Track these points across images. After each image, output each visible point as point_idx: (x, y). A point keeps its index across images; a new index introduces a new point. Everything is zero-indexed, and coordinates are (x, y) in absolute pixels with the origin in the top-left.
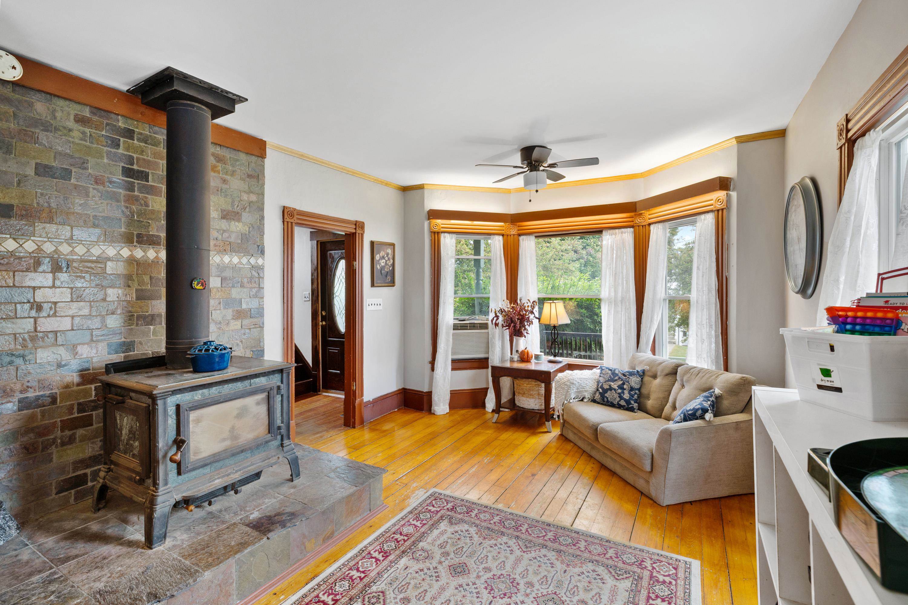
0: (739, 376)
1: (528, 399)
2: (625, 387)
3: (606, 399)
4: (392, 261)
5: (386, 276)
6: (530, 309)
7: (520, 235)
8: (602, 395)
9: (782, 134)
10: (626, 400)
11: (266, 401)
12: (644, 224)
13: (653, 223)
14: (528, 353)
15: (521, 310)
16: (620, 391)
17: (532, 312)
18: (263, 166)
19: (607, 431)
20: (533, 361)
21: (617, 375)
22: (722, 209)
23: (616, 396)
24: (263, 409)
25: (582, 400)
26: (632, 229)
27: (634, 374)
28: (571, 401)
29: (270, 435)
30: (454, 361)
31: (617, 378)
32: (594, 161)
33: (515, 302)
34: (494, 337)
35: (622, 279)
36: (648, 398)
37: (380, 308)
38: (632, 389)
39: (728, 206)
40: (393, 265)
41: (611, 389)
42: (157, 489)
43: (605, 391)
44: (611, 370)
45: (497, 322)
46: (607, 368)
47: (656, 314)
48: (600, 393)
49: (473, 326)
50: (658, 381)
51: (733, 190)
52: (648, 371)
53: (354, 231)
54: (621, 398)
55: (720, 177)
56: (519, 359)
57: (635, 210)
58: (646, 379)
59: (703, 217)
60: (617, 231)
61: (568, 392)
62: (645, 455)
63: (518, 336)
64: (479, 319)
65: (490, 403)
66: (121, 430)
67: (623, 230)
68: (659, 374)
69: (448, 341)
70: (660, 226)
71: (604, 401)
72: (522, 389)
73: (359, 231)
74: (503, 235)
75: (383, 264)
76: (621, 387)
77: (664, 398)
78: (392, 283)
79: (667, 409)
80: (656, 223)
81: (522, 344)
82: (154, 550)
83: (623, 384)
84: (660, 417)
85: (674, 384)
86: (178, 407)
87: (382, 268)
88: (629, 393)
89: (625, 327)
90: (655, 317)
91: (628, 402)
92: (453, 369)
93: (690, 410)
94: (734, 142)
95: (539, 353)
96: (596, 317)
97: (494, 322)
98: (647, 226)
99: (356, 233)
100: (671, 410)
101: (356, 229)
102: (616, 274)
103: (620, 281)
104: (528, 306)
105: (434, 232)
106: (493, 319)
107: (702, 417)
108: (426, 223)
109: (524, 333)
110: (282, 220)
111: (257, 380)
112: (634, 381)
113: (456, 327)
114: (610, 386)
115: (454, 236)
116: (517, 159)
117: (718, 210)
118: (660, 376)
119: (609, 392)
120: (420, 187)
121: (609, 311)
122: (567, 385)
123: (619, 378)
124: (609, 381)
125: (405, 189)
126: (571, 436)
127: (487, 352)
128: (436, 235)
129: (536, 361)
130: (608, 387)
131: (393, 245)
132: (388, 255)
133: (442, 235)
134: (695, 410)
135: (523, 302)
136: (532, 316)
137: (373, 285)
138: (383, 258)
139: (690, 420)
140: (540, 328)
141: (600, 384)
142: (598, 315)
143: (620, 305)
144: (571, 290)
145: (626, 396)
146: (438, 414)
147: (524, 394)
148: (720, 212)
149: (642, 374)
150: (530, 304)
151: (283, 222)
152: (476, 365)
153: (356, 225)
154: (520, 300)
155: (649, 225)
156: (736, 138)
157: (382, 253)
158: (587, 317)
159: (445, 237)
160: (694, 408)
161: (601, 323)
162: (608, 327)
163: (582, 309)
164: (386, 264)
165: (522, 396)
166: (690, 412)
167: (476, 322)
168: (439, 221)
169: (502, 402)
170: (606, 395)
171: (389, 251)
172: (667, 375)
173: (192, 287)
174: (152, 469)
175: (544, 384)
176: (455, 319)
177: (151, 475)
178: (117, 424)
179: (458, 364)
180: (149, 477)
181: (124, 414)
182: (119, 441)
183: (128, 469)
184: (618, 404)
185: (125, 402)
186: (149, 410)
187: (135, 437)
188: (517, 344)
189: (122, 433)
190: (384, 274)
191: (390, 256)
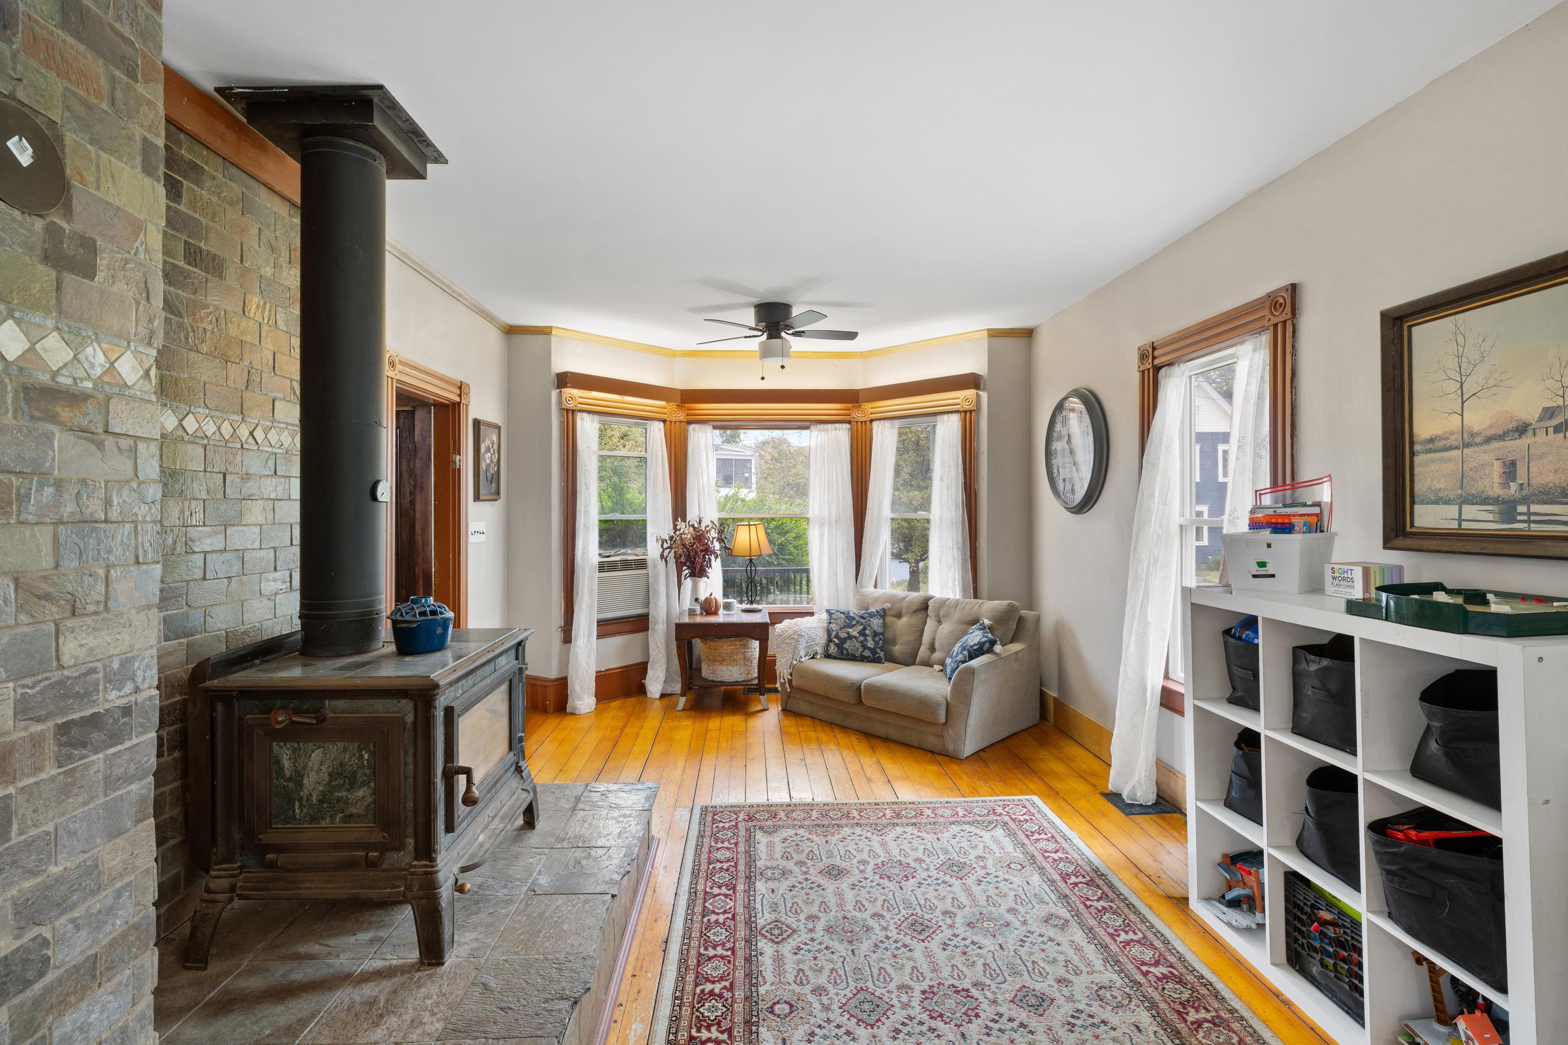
0: (1005, 603)
1: (730, 668)
2: (867, 632)
3: (845, 652)
4: (497, 456)
5: (491, 483)
6: (714, 534)
7: (689, 423)
8: (840, 646)
9: (1028, 333)
10: (870, 649)
11: (507, 697)
12: (864, 419)
13: (876, 420)
14: (711, 602)
16: (862, 638)
17: (718, 540)
19: (877, 687)
20: (721, 611)
21: (854, 618)
22: (971, 411)
23: (858, 645)
25: (813, 658)
26: (848, 426)
27: (874, 616)
28: (803, 660)
29: (512, 754)
30: (601, 623)
31: (854, 622)
32: (851, 336)
34: (656, 580)
35: (837, 492)
36: (894, 643)
37: (484, 538)
38: (875, 634)
39: (977, 410)
40: (499, 463)
41: (850, 637)
43: (843, 641)
44: (843, 613)
45: (665, 556)
46: (837, 611)
47: (881, 537)
48: (836, 645)
49: (626, 565)
50: (904, 620)
51: (984, 390)
52: (889, 609)
53: (458, 399)
54: (865, 647)
55: (974, 374)
56: (702, 611)
57: (857, 402)
58: (889, 619)
59: (945, 417)
60: (829, 426)
61: (796, 648)
62: (939, 705)
63: (700, 576)
64: (630, 554)
65: (655, 684)
66: (298, 778)
67: (837, 425)
68: (904, 611)
69: (591, 590)
70: (887, 423)
71: (842, 654)
73: (463, 401)
74: (664, 421)
75: (488, 461)
76: (862, 633)
77: (915, 640)
78: (497, 495)
79: (923, 651)
80: (880, 419)
81: (703, 588)
82: (446, 965)
83: (865, 629)
84: (914, 664)
85: (925, 623)
86: (448, 711)
87: (487, 468)
88: (873, 640)
89: (843, 556)
90: (881, 541)
91: (873, 651)
92: (599, 636)
93: (975, 645)
94: (985, 334)
95: (726, 600)
98: (868, 423)
99: (459, 404)
100: (928, 653)
101: (460, 396)
102: (828, 485)
103: (834, 495)
105: (567, 410)
106: (663, 552)
107: (990, 651)
108: (554, 393)
109: (707, 571)
111: (499, 661)
112: (876, 623)
113: (602, 568)
114: (848, 633)
115: (596, 418)
116: (749, 317)
117: (966, 412)
118: (907, 613)
119: (848, 642)
120: (545, 331)
121: (821, 535)
122: (794, 638)
123: (858, 622)
124: (844, 627)
125: (511, 331)
126: (803, 707)
127: (647, 604)
128: (569, 415)
129: (727, 611)
130: (846, 635)
131: (499, 428)
132: (493, 445)
133: (579, 416)
134: (981, 644)
137: (477, 498)
138: (488, 449)
139: (977, 656)
141: (834, 634)
143: (834, 526)
145: (871, 644)
146: (582, 712)
147: (724, 660)
148: (968, 415)
149: (883, 614)
152: (628, 627)
153: (460, 388)
154: (699, 522)
155: (871, 421)
156: (989, 330)
157: (487, 442)
159: (582, 419)
160: (979, 643)
162: (820, 557)
164: (491, 461)
165: (720, 664)
166: (976, 647)
167: (630, 558)
168: (575, 392)
170: (845, 646)
171: (495, 438)
172: (915, 611)
173: (374, 498)
174: (410, 830)
175: (758, 642)
176: (600, 555)
177: (410, 841)
178: (281, 769)
179: (607, 628)
180: (400, 847)
181: (310, 746)
182: (291, 802)
183: (336, 846)
184: (861, 655)
185: (322, 720)
186: (404, 723)
187: (353, 782)
188: (695, 589)
189: (300, 784)
190: (489, 479)
191: (496, 447)
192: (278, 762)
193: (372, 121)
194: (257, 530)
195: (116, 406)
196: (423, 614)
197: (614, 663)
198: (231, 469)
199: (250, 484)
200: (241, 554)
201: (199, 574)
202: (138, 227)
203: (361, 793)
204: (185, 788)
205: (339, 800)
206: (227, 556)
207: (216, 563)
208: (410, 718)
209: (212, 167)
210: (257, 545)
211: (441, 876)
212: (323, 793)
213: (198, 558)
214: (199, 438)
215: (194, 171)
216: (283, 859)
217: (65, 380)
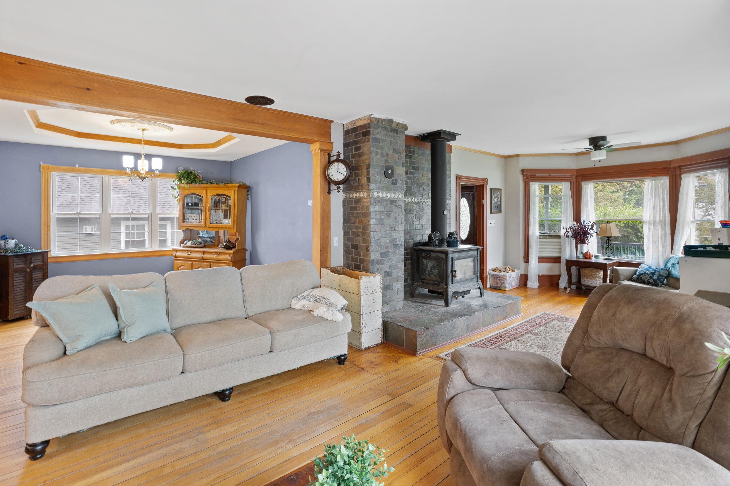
1: (591, 280)
4: (500, 199)
5: (497, 208)
6: (590, 227)
7: (582, 181)
11: (473, 261)
13: (683, 172)
14: (589, 253)
15: (585, 228)
17: (592, 229)
18: (451, 157)
20: (593, 258)
24: (472, 264)
26: (668, 176)
29: (474, 276)
30: (540, 258)
33: (580, 223)
34: (565, 244)
35: (660, 208)
37: (494, 225)
40: (501, 201)
42: (448, 286)
45: (568, 235)
47: (685, 231)
49: (550, 237)
53: (483, 184)
56: (583, 257)
60: (656, 178)
63: (582, 243)
64: (555, 233)
65: (563, 283)
66: (427, 267)
67: (661, 177)
69: (536, 245)
72: (587, 274)
73: (485, 184)
74: (571, 182)
75: (496, 201)
78: (500, 212)
81: (585, 248)
82: (448, 308)
86: (452, 258)
87: (496, 203)
89: (662, 239)
90: (685, 233)
92: (539, 262)
95: (597, 254)
96: (639, 234)
97: (566, 234)
98: (679, 175)
99: (484, 185)
101: (484, 182)
102: (654, 206)
103: (658, 210)
104: (589, 226)
106: (565, 233)
108: (521, 177)
109: (587, 241)
110: (456, 181)
111: (470, 252)
113: (540, 237)
120: (517, 156)
121: (649, 229)
125: (506, 157)
127: (560, 253)
128: (526, 183)
129: (595, 259)
131: (500, 190)
132: (498, 195)
133: (531, 183)
135: (585, 223)
136: (592, 232)
137: (491, 212)
138: (496, 197)
140: (597, 239)
142: (641, 233)
143: (658, 225)
144: (619, 215)
146: (533, 288)
147: (588, 277)
150: (590, 224)
151: (457, 182)
152: (552, 260)
153: (484, 180)
154: (584, 222)
155: (681, 174)
157: (496, 195)
158: (632, 234)
161: (643, 238)
162: (648, 239)
163: (628, 228)
164: (497, 201)
165: (587, 278)
167: (552, 234)
169: (572, 282)
171: (499, 193)
173: (444, 214)
174: (444, 280)
175: (602, 271)
176: (540, 233)
177: (444, 282)
178: (424, 264)
179: (542, 260)
180: (443, 283)
181: (429, 261)
182: (426, 271)
183: (432, 280)
184: (648, 281)
185: (430, 256)
186: (443, 259)
187: (435, 269)
188: (582, 248)
189: (427, 268)
190: (496, 206)
191: (499, 196)
192: (424, 263)
193: (441, 136)
194: (425, 220)
195: (399, 202)
196: (452, 239)
197: (545, 273)
198: (420, 208)
199: (424, 211)
200: (422, 225)
201: (415, 228)
202: (401, 175)
203: (436, 271)
204: (412, 268)
205: (433, 272)
206: (420, 225)
207: (418, 226)
208: (444, 258)
209: (417, 150)
210: (425, 223)
211: (449, 290)
212: (430, 270)
213: (415, 225)
214: (415, 202)
215: (413, 152)
216: (424, 281)
217: (394, 199)
